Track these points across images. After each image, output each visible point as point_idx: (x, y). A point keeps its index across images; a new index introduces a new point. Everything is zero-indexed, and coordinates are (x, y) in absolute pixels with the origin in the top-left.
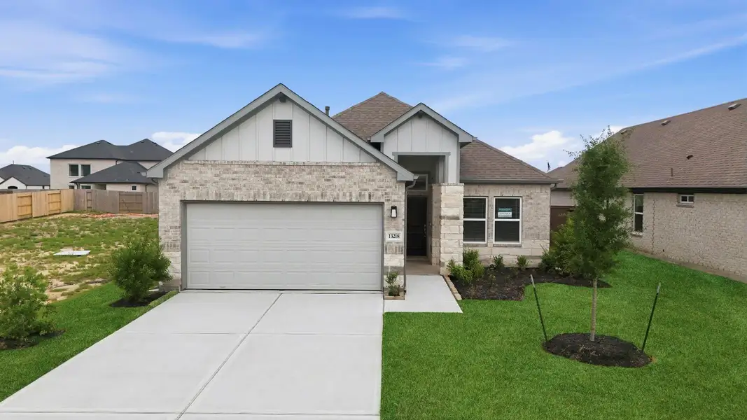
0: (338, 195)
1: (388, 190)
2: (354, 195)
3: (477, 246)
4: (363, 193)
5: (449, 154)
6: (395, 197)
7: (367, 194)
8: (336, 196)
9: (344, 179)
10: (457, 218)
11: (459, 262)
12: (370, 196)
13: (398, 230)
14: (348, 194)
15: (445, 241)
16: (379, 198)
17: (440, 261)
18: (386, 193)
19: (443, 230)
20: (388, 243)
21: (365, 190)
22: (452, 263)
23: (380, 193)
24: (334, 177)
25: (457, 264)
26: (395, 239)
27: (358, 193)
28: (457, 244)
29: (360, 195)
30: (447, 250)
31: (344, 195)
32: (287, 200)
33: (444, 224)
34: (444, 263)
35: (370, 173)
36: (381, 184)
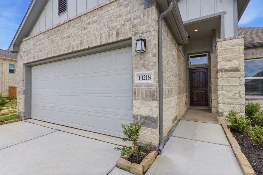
0: (92, 40)
1: (136, 21)
2: (104, 36)
3: (256, 99)
4: (111, 32)
5: (225, 13)
6: (143, 28)
7: (115, 32)
8: (90, 42)
9: (95, 24)
10: (237, 70)
11: (241, 114)
12: (117, 34)
13: (148, 69)
14: (99, 37)
15: (222, 92)
16: (127, 33)
17: (218, 111)
18: (134, 26)
19: (220, 83)
20: (137, 86)
21: (113, 28)
22: (232, 114)
23: (127, 28)
24: (89, 24)
25: (238, 116)
26: (146, 81)
27: (107, 34)
28: (238, 95)
29: (109, 36)
30: (225, 101)
31: (96, 39)
32: (61, 53)
33: (221, 77)
34: (222, 114)
35: (117, 9)
36: (129, 16)
